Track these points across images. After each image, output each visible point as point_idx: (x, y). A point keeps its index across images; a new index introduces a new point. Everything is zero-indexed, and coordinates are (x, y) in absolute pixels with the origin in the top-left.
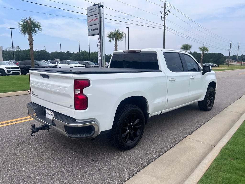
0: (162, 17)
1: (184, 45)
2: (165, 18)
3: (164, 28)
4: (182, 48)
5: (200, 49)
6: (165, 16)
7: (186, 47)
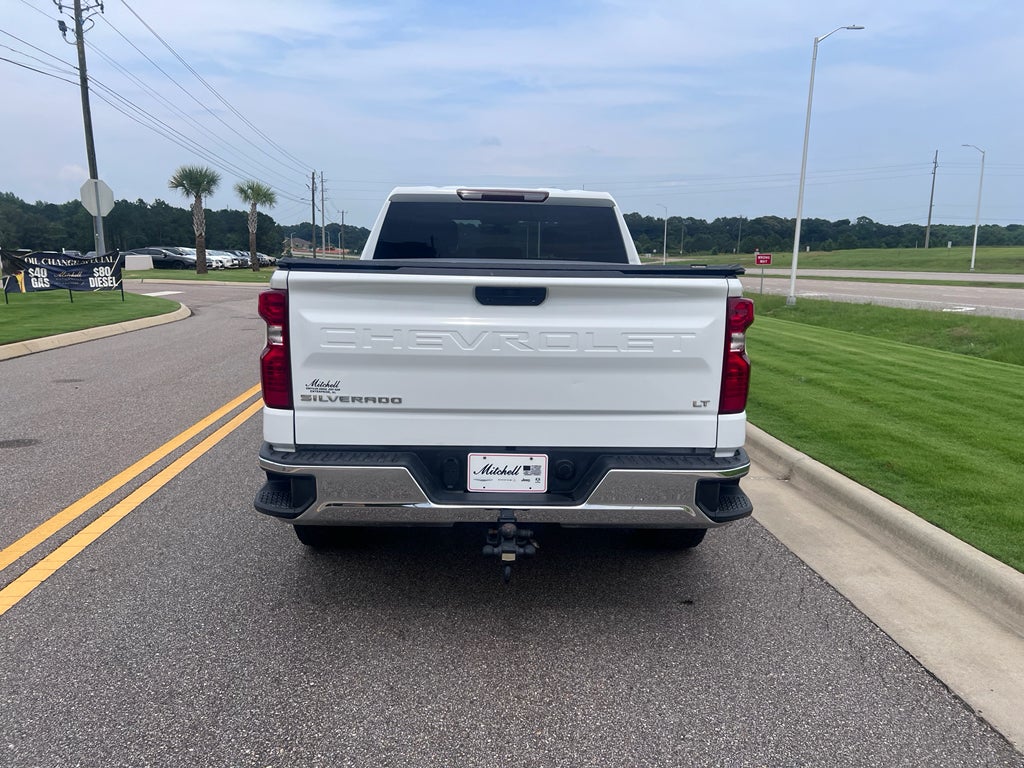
0: (62, 26)
1: (184, 170)
2: (79, 33)
3: (84, 80)
4: (178, 184)
5: (242, 191)
6: (79, 22)
7: (196, 182)
